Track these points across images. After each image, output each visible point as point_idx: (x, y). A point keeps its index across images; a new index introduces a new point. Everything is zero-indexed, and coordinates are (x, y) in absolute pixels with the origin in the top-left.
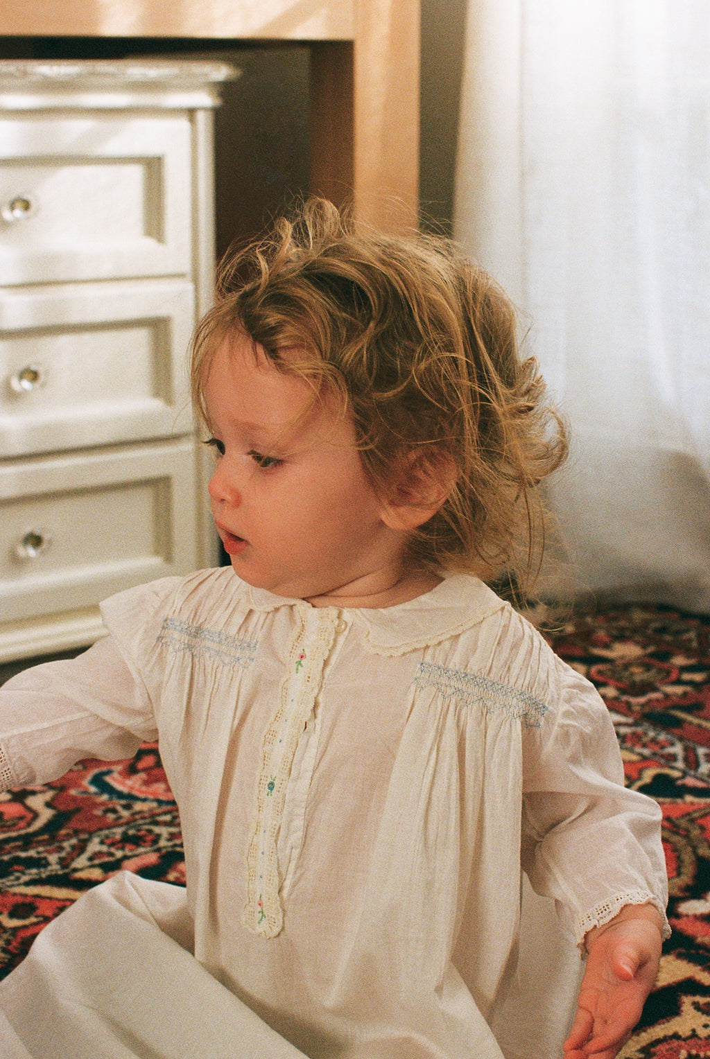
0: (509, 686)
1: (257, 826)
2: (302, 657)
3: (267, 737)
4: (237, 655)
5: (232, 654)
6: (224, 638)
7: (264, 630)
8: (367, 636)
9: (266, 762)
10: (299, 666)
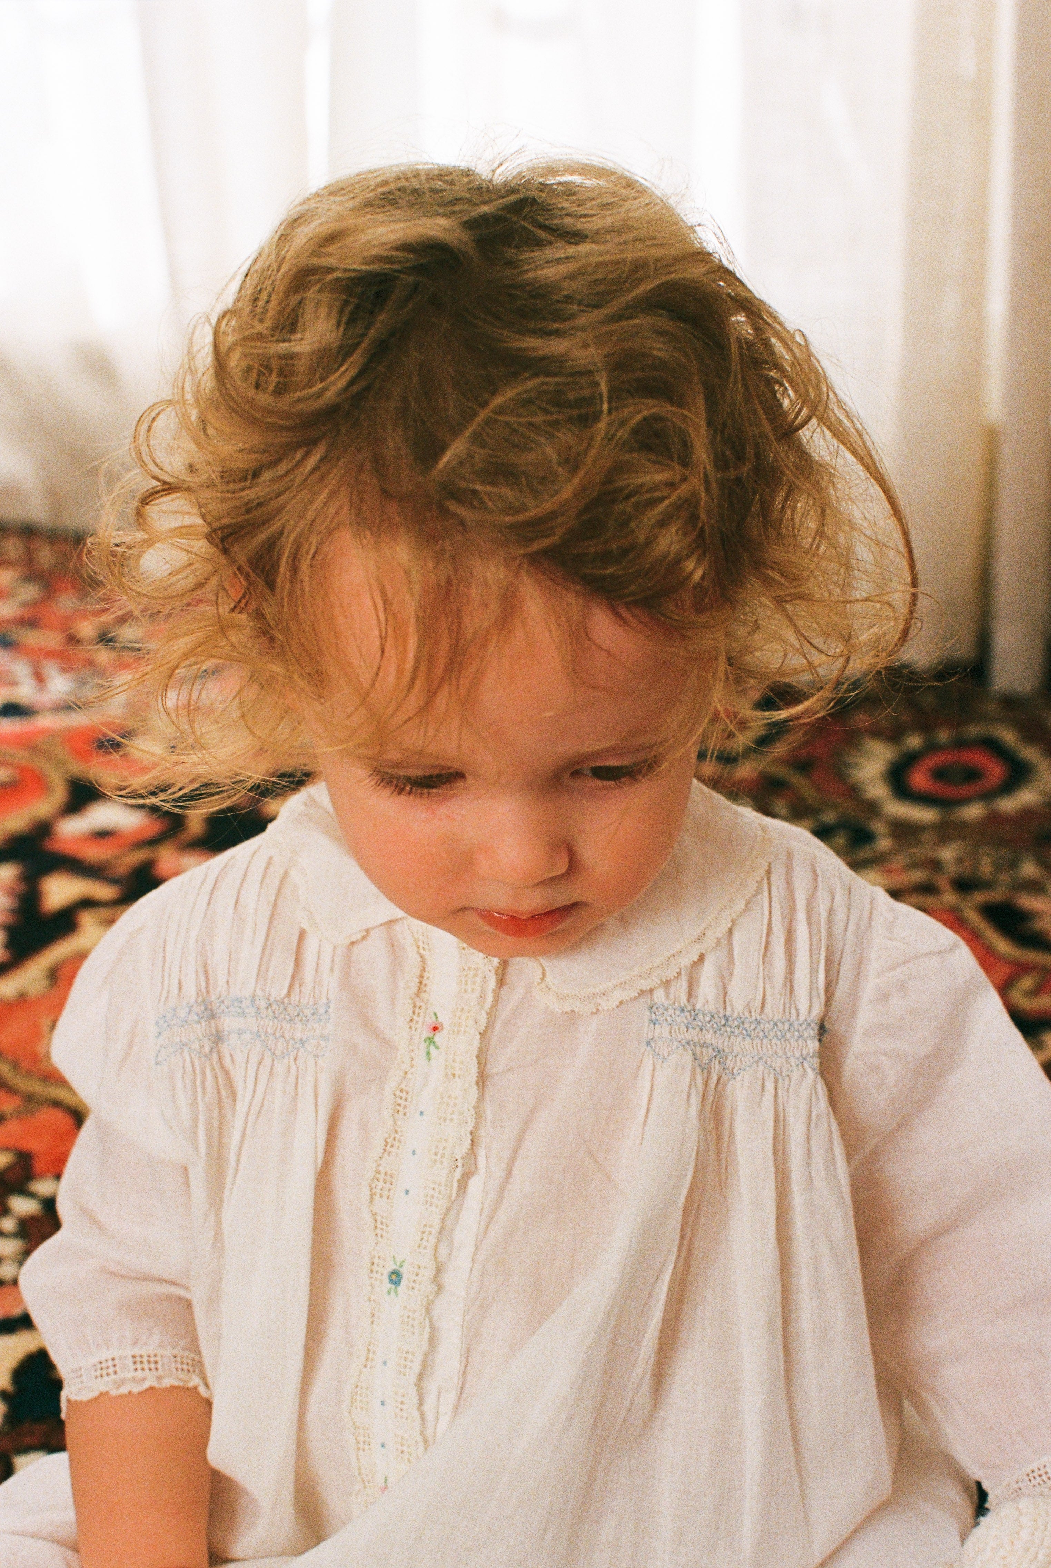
0: (802, 1018)
1: (369, 1351)
2: (435, 1029)
3: (373, 1186)
4: (298, 1035)
5: (287, 1036)
6: (263, 1005)
7: (337, 972)
8: (542, 980)
9: (379, 1231)
10: (432, 1048)
